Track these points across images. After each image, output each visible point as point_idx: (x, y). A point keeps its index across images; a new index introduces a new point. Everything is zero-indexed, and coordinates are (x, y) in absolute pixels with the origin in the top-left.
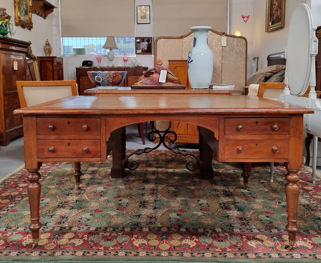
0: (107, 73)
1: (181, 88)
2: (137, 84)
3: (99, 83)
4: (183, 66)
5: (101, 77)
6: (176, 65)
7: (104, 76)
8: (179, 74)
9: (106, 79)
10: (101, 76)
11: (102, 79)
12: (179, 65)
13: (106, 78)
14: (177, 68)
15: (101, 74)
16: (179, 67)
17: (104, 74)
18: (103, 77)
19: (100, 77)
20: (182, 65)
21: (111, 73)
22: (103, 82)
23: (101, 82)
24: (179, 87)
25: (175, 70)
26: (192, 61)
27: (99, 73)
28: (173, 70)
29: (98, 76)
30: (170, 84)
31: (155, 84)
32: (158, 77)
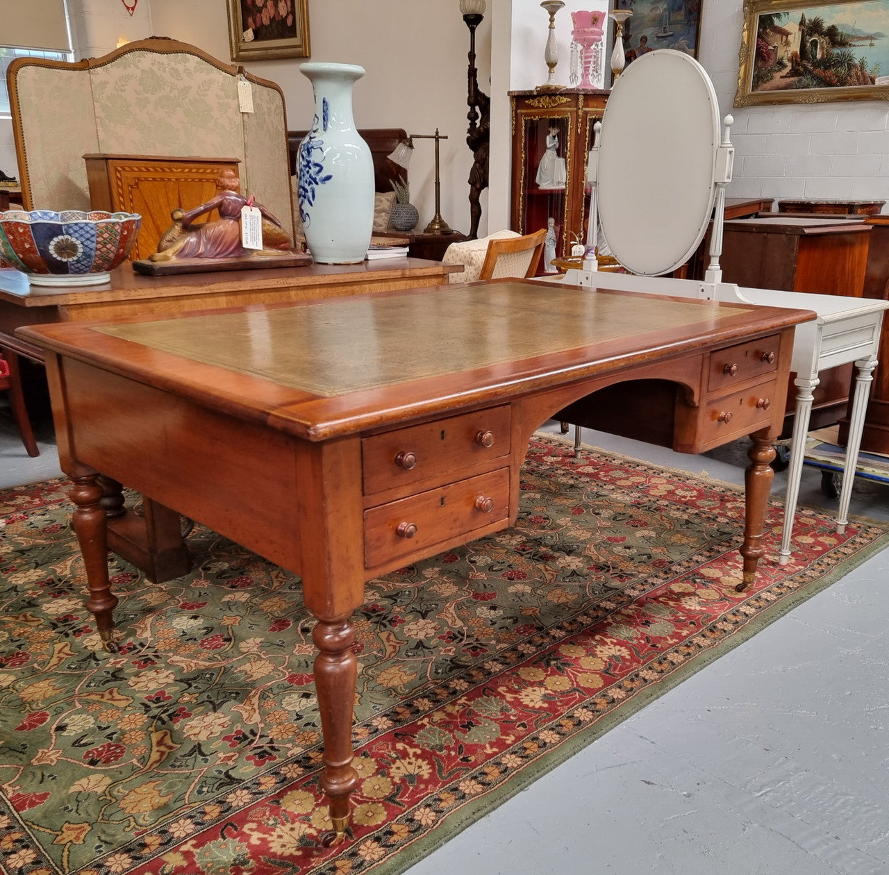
0: (104, 225)
3: (66, 263)
4: (162, 179)
5: (78, 242)
6: (136, 175)
7: (93, 236)
8: (150, 204)
9: (99, 246)
10: (82, 236)
11: (80, 250)
12: (146, 175)
13: (98, 243)
14: (143, 185)
15: (81, 228)
16: (146, 179)
17: (92, 228)
18: (88, 239)
19: (74, 240)
20: (158, 176)
21: (118, 223)
22: (84, 259)
23: (75, 258)
24: (296, 261)
25: (134, 191)
26: (328, 178)
27: (71, 227)
28: (130, 193)
29: (66, 237)
30: (273, 255)
31: (230, 254)
32: (237, 232)
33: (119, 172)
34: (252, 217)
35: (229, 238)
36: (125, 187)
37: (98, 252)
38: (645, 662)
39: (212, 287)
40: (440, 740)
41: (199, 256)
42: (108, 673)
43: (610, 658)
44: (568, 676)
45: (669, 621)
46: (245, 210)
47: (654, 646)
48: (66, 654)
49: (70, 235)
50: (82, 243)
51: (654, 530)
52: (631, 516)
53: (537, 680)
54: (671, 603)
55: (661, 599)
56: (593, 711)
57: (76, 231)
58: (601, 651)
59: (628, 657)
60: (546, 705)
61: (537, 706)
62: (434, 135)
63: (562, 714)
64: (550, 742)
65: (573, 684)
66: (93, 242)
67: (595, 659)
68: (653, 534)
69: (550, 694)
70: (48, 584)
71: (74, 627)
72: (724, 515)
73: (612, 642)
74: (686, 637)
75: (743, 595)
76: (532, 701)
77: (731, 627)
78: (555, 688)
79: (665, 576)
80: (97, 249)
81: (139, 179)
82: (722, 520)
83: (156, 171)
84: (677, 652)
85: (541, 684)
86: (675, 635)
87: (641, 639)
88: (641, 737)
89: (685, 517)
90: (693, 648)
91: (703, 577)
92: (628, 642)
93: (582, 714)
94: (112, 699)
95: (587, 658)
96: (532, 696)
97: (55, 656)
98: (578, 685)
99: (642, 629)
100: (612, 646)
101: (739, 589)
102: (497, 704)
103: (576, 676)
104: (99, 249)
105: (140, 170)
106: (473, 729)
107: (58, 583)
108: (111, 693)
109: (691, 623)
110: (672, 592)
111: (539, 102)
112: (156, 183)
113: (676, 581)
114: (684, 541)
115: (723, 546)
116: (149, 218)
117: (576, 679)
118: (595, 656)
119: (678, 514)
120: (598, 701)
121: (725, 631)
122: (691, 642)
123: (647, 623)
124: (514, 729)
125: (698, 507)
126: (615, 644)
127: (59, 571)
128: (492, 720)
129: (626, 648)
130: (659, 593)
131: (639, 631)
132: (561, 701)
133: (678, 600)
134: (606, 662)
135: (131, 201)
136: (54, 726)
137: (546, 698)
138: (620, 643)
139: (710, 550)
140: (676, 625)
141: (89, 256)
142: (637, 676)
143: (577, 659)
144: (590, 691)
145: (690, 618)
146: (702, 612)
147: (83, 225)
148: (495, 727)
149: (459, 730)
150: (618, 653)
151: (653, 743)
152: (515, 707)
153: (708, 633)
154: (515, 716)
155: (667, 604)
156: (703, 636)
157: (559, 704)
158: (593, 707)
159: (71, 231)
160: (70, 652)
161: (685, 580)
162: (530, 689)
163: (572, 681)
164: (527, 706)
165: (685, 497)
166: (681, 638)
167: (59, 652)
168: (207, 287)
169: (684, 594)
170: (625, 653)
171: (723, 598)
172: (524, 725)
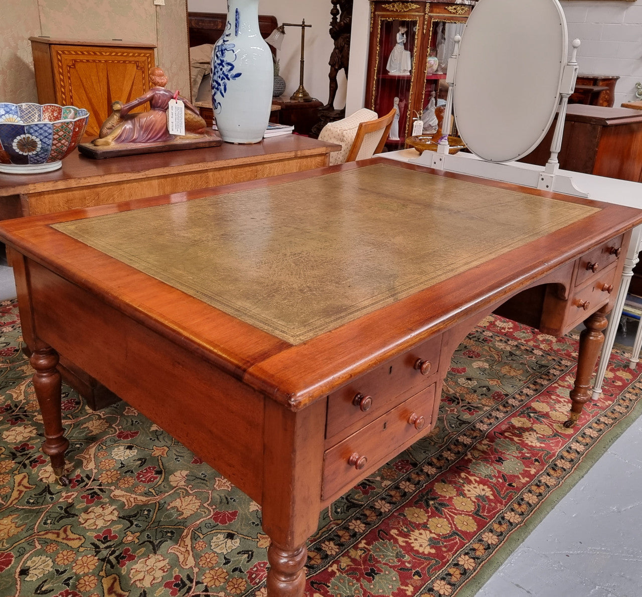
0: (60, 124)
1: (213, 144)
3: (27, 156)
4: (94, 61)
5: (37, 140)
6: (74, 57)
7: (50, 134)
8: (84, 80)
9: (55, 142)
10: (41, 134)
11: (39, 146)
12: (81, 57)
13: (54, 139)
14: (78, 66)
15: (41, 128)
16: (81, 61)
17: (50, 128)
18: (46, 137)
19: (34, 138)
20: (90, 58)
21: (71, 122)
22: (42, 153)
23: (34, 153)
24: (210, 142)
25: (72, 71)
26: (238, 75)
27: (32, 128)
28: (69, 72)
29: (28, 135)
30: (193, 138)
31: (158, 139)
32: (165, 121)
33: (60, 55)
34: (177, 108)
35: (158, 126)
36: (64, 67)
37: (55, 147)
38: (507, 503)
39: (147, 172)
40: (351, 591)
41: (134, 141)
42: (61, 508)
43: (479, 497)
44: (446, 517)
45: (517, 457)
46: (172, 103)
47: (510, 485)
48: (26, 487)
49: (31, 134)
50: (41, 140)
51: (487, 361)
52: (465, 347)
53: (421, 522)
54: (516, 439)
55: (506, 434)
56: (474, 558)
57: (36, 131)
58: (469, 491)
59: (492, 497)
60: (433, 551)
61: (426, 552)
62: (301, 24)
63: (448, 561)
64: (444, 594)
65: (452, 527)
66: (50, 139)
67: (465, 499)
68: (486, 366)
69: (434, 538)
70: (7, 410)
71: (30, 457)
72: (537, 347)
73: (476, 481)
74: (534, 476)
75: (570, 431)
76: (421, 546)
77: (567, 465)
78: (438, 531)
79: (505, 410)
80: (53, 145)
81: (75, 61)
82: (538, 352)
83: (89, 54)
84: (530, 491)
85: (425, 526)
86: (526, 474)
87: (499, 477)
88: (517, 585)
89: (508, 348)
90: (542, 487)
91: (535, 411)
92: (488, 481)
93: (466, 562)
94: (67, 538)
95: (458, 498)
96: (420, 541)
97: (16, 489)
98: (456, 529)
99: (497, 466)
100: (476, 485)
101: (567, 425)
102: (393, 549)
103: (453, 518)
104: (55, 145)
105: (77, 54)
106: (377, 577)
107: (14, 409)
108: (65, 531)
109: (536, 460)
110: (513, 427)
111: (393, 6)
112: (89, 64)
113: (514, 416)
114: (513, 373)
115: (544, 379)
116: (83, 92)
117: (453, 522)
118: (464, 495)
119: (501, 346)
120: (476, 546)
121: (565, 470)
122: (540, 481)
123: (500, 460)
124: (412, 578)
125: (516, 339)
126: (479, 483)
127: (15, 396)
128: (391, 567)
129: (489, 487)
130: (504, 427)
131: (495, 468)
132: (445, 546)
133: (520, 436)
134: (474, 502)
135: (69, 78)
136: (18, 570)
137: (433, 543)
138: (483, 482)
139: (535, 383)
140: (524, 463)
141: (47, 150)
142: (503, 518)
143: (451, 498)
144: (468, 535)
145: (534, 455)
146: (542, 449)
147: (42, 126)
148: (394, 575)
149: (364, 578)
150: (483, 493)
151: (528, 592)
152: (408, 553)
153: (552, 472)
154: (409, 562)
155: (512, 440)
156: (548, 475)
157: (444, 549)
158: (472, 554)
159: (32, 131)
160: (27, 485)
161: (522, 414)
162: (417, 532)
163: (450, 524)
164: (417, 552)
165: (504, 328)
166: (531, 477)
167: (19, 484)
168: (143, 173)
169: (523, 430)
170: (488, 493)
171: (556, 434)
172: (417, 573)
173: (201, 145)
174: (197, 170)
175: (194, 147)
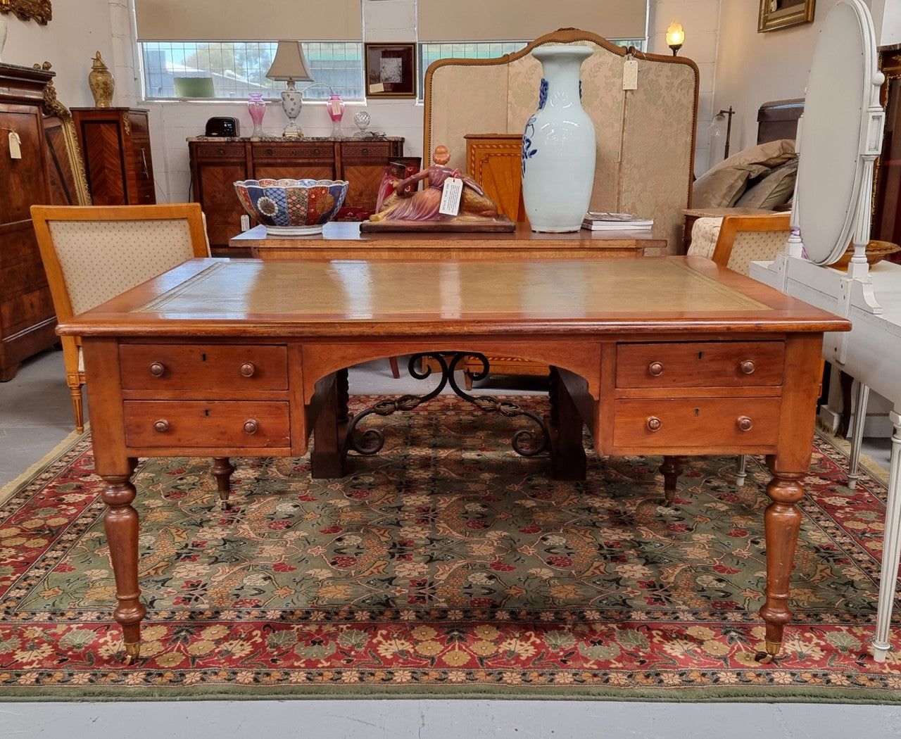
0: (292, 190)
1: (501, 229)
2: (377, 219)
3: (271, 217)
4: (509, 155)
5: (274, 202)
6: (488, 151)
7: (283, 198)
8: (496, 176)
9: (290, 206)
10: (276, 197)
11: (277, 208)
12: (496, 151)
13: (289, 203)
14: (491, 160)
15: (275, 192)
16: (496, 155)
17: (283, 192)
18: (280, 200)
19: (271, 200)
20: (506, 152)
21: (304, 189)
22: (281, 215)
23: (275, 214)
24: (496, 227)
25: (484, 165)
26: (534, 152)
27: (268, 191)
28: (481, 166)
29: (266, 198)
30: (471, 220)
31: (429, 218)
32: (438, 200)
33: (474, 149)
34: (454, 186)
35: (429, 205)
36: (477, 161)
37: (292, 211)
49: (268, 197)
50: (277, 203)
57: (271, 194)
66: (284, 202)
80: (289, 208)
81: (489, 155)
83: (505, 148)
104: (291, 208)
105: (492, 148)
112: (504, 157)
135: (481, 174)
141: (284, 213)
147: (276, 190)
159: (268, 194)
173: (485, 229)
174: (434, 247)
175: (473, 230)
